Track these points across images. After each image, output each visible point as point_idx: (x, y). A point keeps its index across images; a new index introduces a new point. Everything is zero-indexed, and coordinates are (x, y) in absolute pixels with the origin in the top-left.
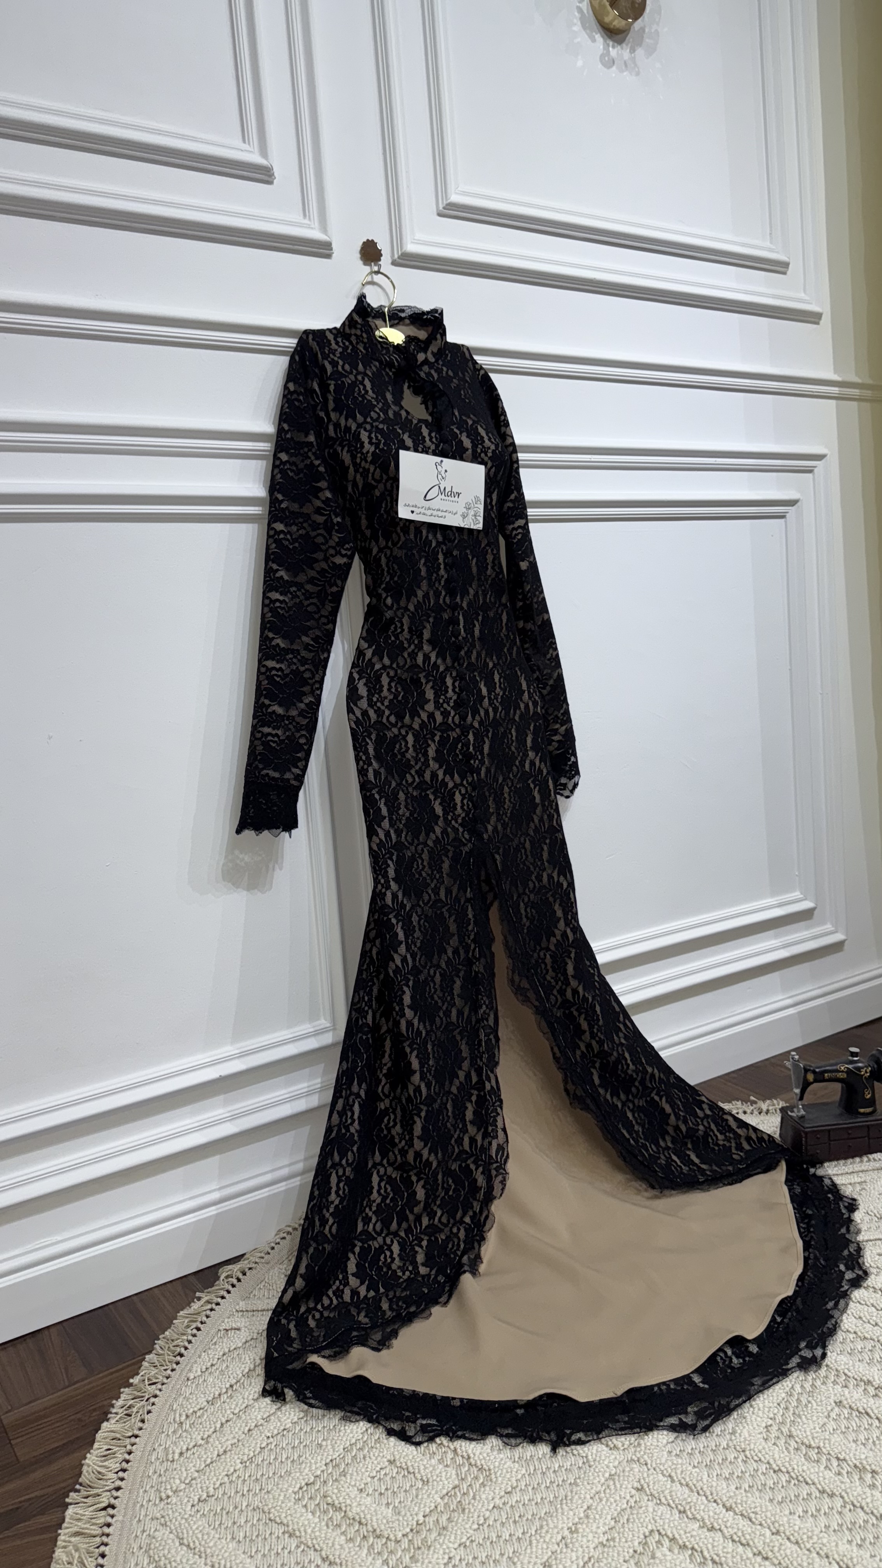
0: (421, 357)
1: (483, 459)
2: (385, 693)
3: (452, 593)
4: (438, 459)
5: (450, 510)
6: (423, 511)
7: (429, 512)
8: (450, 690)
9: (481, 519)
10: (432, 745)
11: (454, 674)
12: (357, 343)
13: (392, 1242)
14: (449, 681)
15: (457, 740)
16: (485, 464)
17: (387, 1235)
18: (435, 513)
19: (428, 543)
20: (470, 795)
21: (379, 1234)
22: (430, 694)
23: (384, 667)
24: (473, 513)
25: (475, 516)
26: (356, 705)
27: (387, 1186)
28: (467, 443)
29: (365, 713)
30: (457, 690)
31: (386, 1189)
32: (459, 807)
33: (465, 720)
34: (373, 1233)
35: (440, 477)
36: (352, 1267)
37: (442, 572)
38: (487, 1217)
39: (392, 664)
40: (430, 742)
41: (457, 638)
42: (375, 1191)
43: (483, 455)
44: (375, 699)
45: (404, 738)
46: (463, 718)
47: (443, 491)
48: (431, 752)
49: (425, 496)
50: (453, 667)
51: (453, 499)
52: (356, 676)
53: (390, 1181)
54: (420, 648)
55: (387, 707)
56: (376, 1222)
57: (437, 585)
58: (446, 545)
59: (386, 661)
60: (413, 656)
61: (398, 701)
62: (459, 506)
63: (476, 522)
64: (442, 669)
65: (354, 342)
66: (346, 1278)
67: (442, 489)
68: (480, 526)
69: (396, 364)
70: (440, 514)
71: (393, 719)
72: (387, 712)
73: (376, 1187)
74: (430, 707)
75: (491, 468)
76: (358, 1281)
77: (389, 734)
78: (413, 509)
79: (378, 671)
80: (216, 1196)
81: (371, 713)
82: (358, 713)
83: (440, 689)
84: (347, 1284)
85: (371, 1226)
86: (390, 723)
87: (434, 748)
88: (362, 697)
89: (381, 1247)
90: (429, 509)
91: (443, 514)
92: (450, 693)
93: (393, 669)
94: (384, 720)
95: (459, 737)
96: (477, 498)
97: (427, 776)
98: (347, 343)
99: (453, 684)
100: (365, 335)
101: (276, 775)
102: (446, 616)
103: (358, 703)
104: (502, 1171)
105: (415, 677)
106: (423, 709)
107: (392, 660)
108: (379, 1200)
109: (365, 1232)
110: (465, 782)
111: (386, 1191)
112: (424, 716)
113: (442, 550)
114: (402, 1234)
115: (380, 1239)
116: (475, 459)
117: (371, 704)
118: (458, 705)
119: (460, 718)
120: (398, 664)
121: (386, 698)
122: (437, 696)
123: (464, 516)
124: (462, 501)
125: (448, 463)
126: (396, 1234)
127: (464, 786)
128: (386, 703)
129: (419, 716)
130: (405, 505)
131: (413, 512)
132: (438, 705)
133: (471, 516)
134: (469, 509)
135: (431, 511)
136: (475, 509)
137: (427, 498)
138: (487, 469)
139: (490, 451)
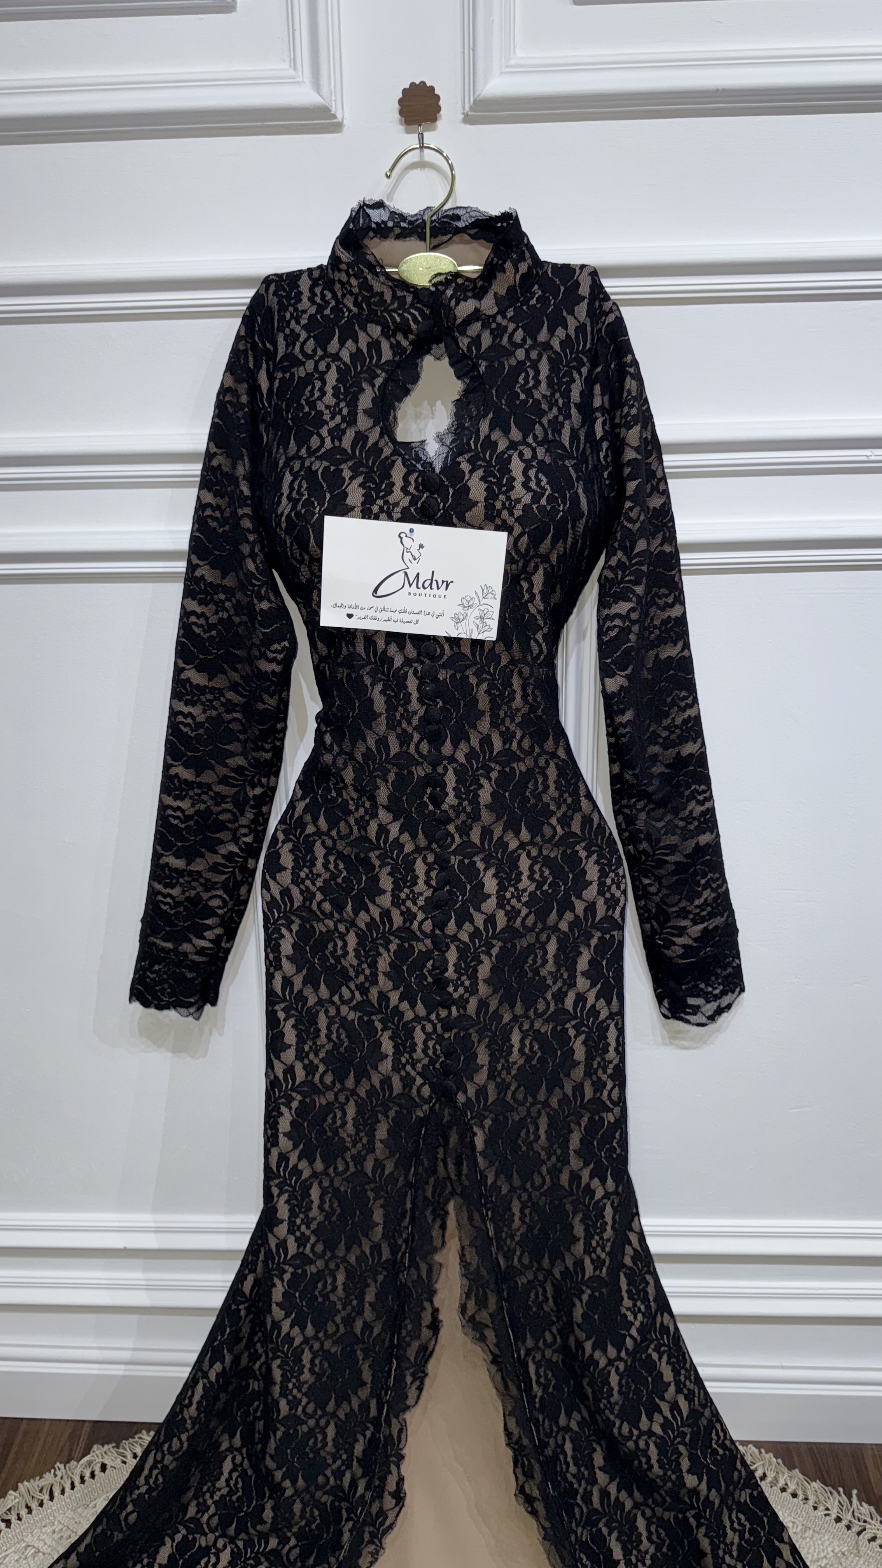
0: (465, 309)
1: (504, 522)
2: (319, 868)
3: (435, 739)
4: (405, 527)
5: (427, 610)
6: (371, 613)
7: (384, 615)
8: (421, 882)
9: (494, 624)
10: (385, 954)
11: (431, 858)
13: (225, 1547)
14: (420, 868)
15: (427, 955)
16: (509, 530)
17: (221, 1536)
18: (395, 616)
20: (440, 1037)
21: (212, 1531)
22: (386, 882)
23: (319, 833)
24: (477, 613)
25: (482, 618)
26: (274, 879)
28: (477, 489)
29: (286, 892)
30: (433, 883)
32: (419, 1050)
33: (442, 930)
34: (205, 1527)
35: (408, 555)
37: (414, 705)
39: (330, 829)
40: (381, 950)
41: (437, 805)
42: (223, 1479)
43: (507, 512)
44: (303, 875)
45: (342, 937)
46: (441, 925)
47: (413, 581)
48: (383, 964)
49: (376, 590)
50: (429, 848)
51: (435, 591)
52: (280, 836)
54: (374, 815)
55: (319, 889)
56: (213, 1515)
57: (404, 725)
58: (422, 663)
59: (322, 823)
60: (362, 824)
61: (336, 883)
62: (447, 603)
63: (482, 629)
64: (408, 849)
67: (412, 577)
68: (492, 635)
70: (406, 617)
71: (327, 906)
72: (319, 896)
73: (226, 1475)
74: (386, 900)
75: (521, 535)
77: (320, 927)
78: (350, 611)
79: (310, 835)
81: (295, 892)
82: (276, 890)
83: (402, 876)
85: (206, 1517)
86: (323, 912)
87: (388, 960)
88: (285, 869)
89: (208, 1548)
90: (384, 610)
91: (414, 617)
92: (421, 886)
93: (331, 837)
94: (314, 907)
95: (429, 952)
96: (486, 591)
97: (374, 993)
99: (427, 874)
101: (169, 945)
103: (278, 876)
105: (362, 855)
106: (373, 901)
107: (332, 824)
109: (195, 1520)
110: (433, 1017)
112: (375, 912)
113: (415, 672)
114: (240, 1544)
115: (211, 1537)
116: (491, 521)
117: (296, 880)
119: (434, 926)
120: (339, 831)
121: (319, 875)
122: (397, 887)
123: (458, 620)
124: (455, 594)
125: (424, 532)
126: (232, 1540)
127: (430, 1021)
128: (319, 883)
129: (368, 911)
130: (336, 606)
131: (350, 616)
132: (397, 902)
133: (472, 619)
134: (469, 607)
135: (389, 614)
136: (482, 608)
137: (379, 593)
138: (512, 539)
139: (519, 506)
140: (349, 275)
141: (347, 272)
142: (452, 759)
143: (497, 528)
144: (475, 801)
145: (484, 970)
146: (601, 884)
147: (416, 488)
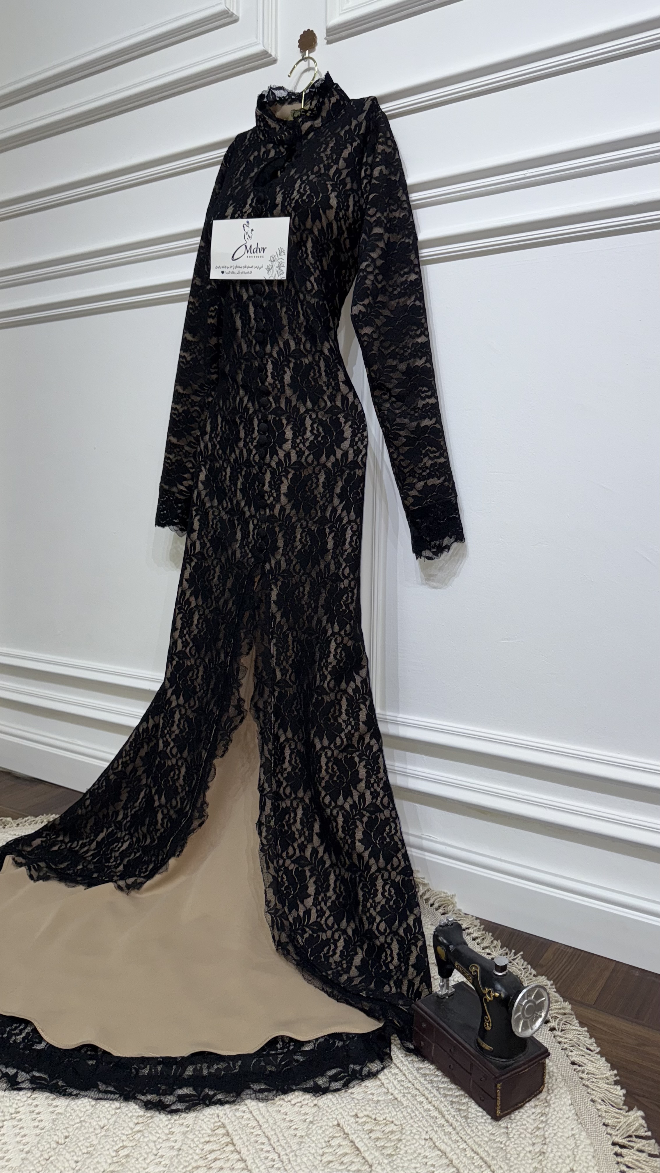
4: (246, 220)
5: (256, 265)
6: (231, 270)
7: (237, 271)
12: (259, 133)
18: (242, 270)
22: (242, 434)
24: (277, 264)
25: (279, 267)
35: (247, 236)
47: (249, 249)
49: (233, 257)
51: (259, 254)
55: (218, 442)
57: (248, 336)
62: (264, 260)
63: (280, 273)
64: (251, 411)
67: (248, 247)
78: (223, 270)
79: (216, 411)
83: (248, 430)
90: (237, 267)
102: (256, 364)
106: (237, 446)
116: (283, 212)
122: (245, 436)
123: (269, 269)
124: (267, 254)
125: (254, 222)
129: (235, 452)
130: (217, 268)
133: (275, 268)
134: (274, 261)
135: (239, 269)
136: (279, 261)
137: (235, 258)
138: (291, 220)
139: (295, 202)
142: (271, 355)
144: (282, 381)
145: (284, 488)
146: (353, 440)
147: (256, 204)
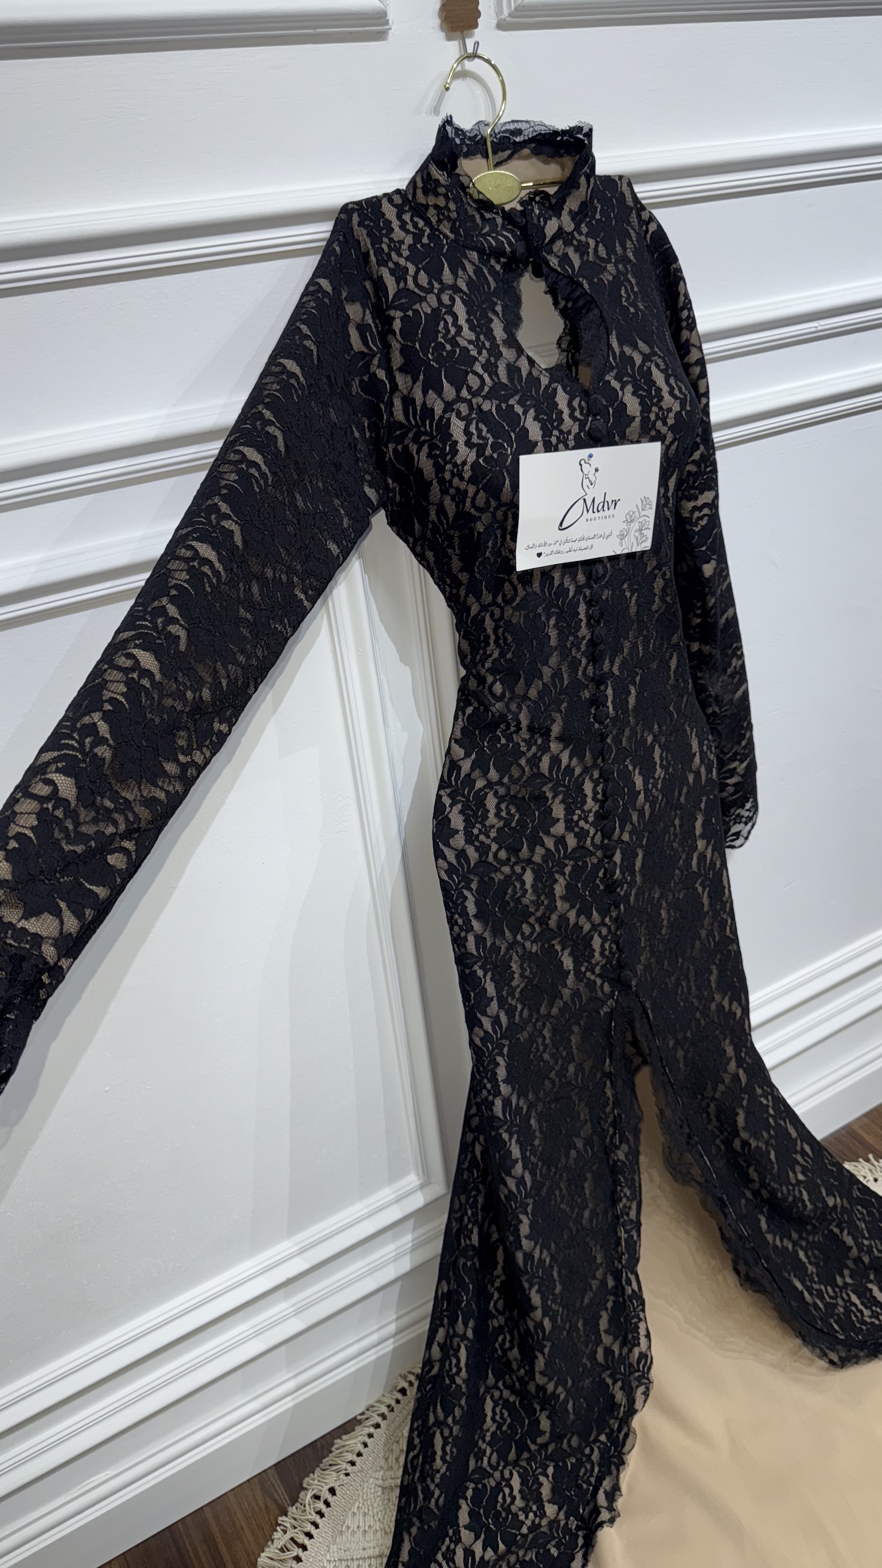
2: (492, 819)
4: (584, 453)
5: (600, 533)
6: (555, 548)
7: (566, 548)
9: (649, 534)
11: (596, 774)
12: (440, 221)
13: (511, 1474)
18: (575, 546)
19: (562, 591)
21: (495, 1468)
22: (558, 811)
23: (490, 785)
25: (641, 530)
26: (448, 845)
27: (504, 1411)
29: (461, 854)
31: (502, 1414)
34: (488, 1469)
35: (586, 482)
36: (464, 1517)
38: (627, 1435)
43: (659, 424)
47: (591, 506)
49: (561, 524)
50: (595, 765)
51: (606, 512)
52: (447, 801)
53: (507, 1404)
55: (494, 840)
57: (574, 652)
59: (493, 774)
60: (534, 762)
61: (510, 829)
62: (615, 521)
64: (578, 771)
65: (434, 220)
66: (457, 1532)
67: (589, 503)
69: (508, 249)
70: (584, 544)
72: (494, 847)
75: (672, 443)
76: (472, 1534)
78: (540, 550)
79: (480, 790)
80: (291, 1385)
82: (451, 856)
83: (573, 800)
84: (458, 1541)
88: (457, 832)
90: (567, 541)
91: (589, 543)
94: (491, 858)
96: (645, 501)
98: (421, 223)
100: (452, 206)
102: (586, 694)
104: (645, 1381)
106: (548, 833)
108: (493, 1428)
111: (502, 1417)
113: (585, 597)
116: (648, 433)
117: (470, 839)
118: (602, 816)
122: (569, 811)
123: (622, 537)
124: (620, 512)
125: (598, 455)
126: (515, 1464)
128: (493, 834)
129: (543, 845)
130: (529, 547)
131: (539, 555)
133: (633, 533)
134: (631, 521)
135: (570, 545)
136: (641, 520)
137: (564, 526)
138: (664, 447)
139: (671, 415)
140: (447, 199)
141: (446, 196)
142: (610, 674)
143: (653, 439)
144: (625, 708)
147: (581, 413)
